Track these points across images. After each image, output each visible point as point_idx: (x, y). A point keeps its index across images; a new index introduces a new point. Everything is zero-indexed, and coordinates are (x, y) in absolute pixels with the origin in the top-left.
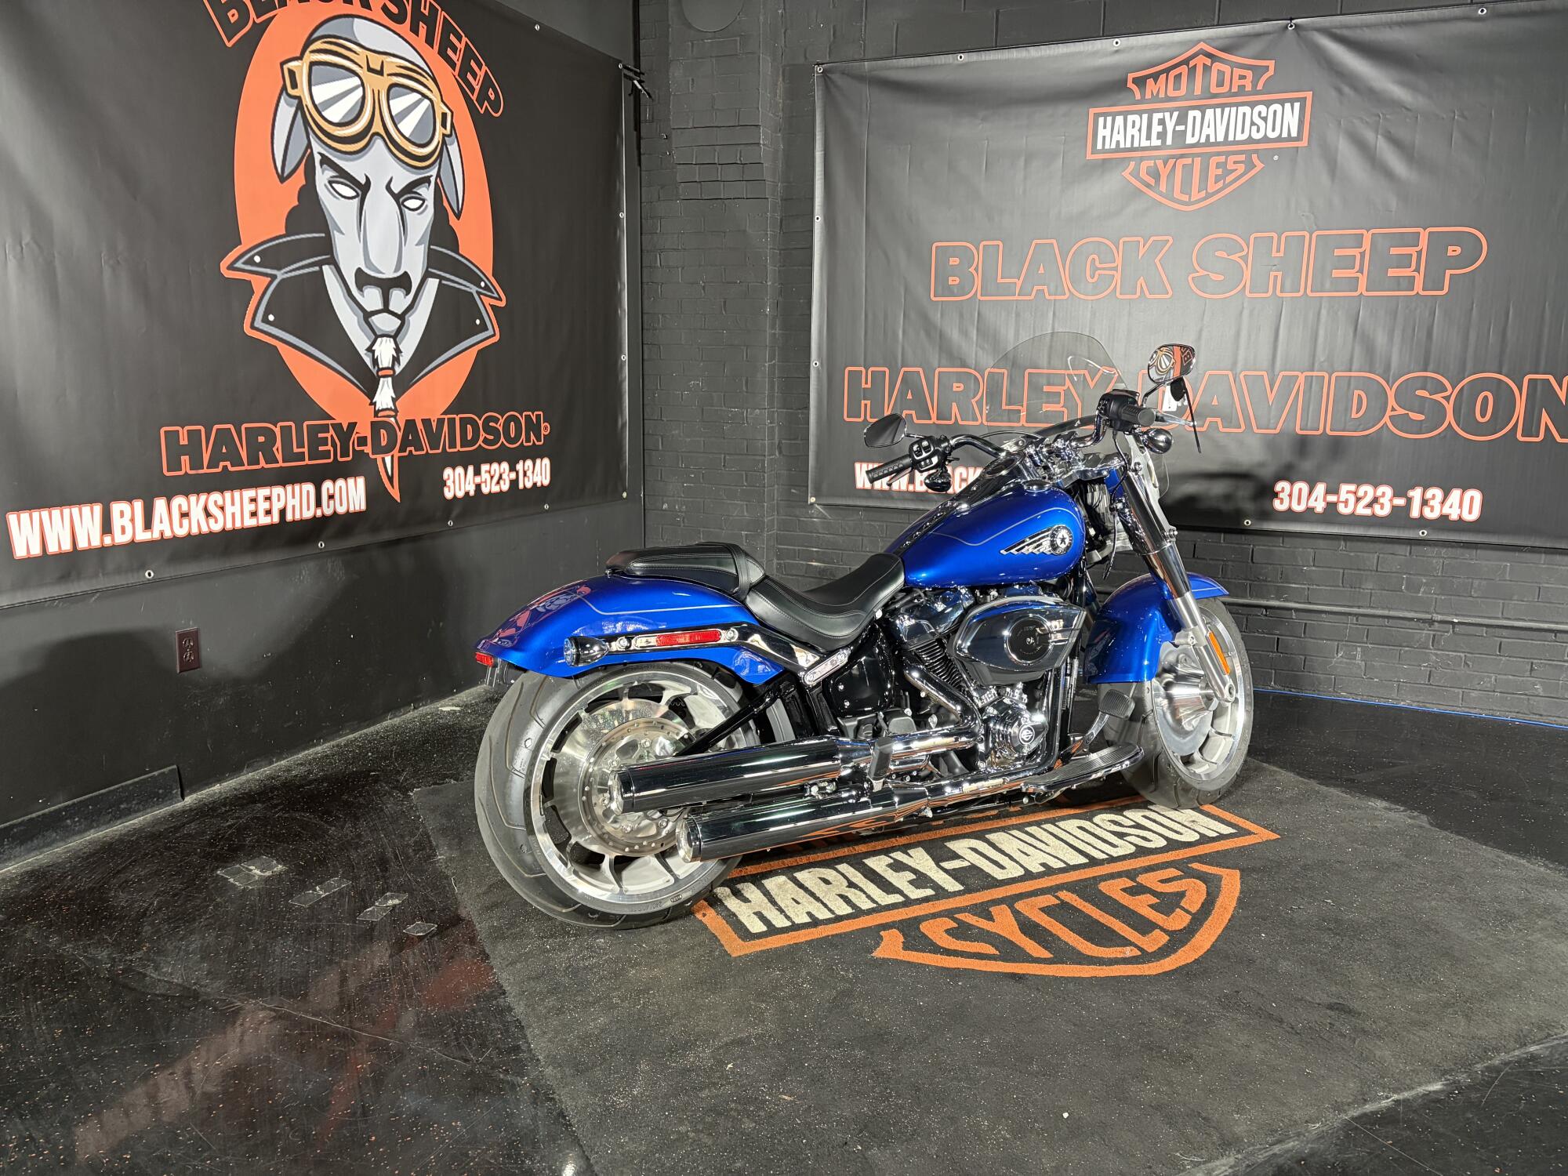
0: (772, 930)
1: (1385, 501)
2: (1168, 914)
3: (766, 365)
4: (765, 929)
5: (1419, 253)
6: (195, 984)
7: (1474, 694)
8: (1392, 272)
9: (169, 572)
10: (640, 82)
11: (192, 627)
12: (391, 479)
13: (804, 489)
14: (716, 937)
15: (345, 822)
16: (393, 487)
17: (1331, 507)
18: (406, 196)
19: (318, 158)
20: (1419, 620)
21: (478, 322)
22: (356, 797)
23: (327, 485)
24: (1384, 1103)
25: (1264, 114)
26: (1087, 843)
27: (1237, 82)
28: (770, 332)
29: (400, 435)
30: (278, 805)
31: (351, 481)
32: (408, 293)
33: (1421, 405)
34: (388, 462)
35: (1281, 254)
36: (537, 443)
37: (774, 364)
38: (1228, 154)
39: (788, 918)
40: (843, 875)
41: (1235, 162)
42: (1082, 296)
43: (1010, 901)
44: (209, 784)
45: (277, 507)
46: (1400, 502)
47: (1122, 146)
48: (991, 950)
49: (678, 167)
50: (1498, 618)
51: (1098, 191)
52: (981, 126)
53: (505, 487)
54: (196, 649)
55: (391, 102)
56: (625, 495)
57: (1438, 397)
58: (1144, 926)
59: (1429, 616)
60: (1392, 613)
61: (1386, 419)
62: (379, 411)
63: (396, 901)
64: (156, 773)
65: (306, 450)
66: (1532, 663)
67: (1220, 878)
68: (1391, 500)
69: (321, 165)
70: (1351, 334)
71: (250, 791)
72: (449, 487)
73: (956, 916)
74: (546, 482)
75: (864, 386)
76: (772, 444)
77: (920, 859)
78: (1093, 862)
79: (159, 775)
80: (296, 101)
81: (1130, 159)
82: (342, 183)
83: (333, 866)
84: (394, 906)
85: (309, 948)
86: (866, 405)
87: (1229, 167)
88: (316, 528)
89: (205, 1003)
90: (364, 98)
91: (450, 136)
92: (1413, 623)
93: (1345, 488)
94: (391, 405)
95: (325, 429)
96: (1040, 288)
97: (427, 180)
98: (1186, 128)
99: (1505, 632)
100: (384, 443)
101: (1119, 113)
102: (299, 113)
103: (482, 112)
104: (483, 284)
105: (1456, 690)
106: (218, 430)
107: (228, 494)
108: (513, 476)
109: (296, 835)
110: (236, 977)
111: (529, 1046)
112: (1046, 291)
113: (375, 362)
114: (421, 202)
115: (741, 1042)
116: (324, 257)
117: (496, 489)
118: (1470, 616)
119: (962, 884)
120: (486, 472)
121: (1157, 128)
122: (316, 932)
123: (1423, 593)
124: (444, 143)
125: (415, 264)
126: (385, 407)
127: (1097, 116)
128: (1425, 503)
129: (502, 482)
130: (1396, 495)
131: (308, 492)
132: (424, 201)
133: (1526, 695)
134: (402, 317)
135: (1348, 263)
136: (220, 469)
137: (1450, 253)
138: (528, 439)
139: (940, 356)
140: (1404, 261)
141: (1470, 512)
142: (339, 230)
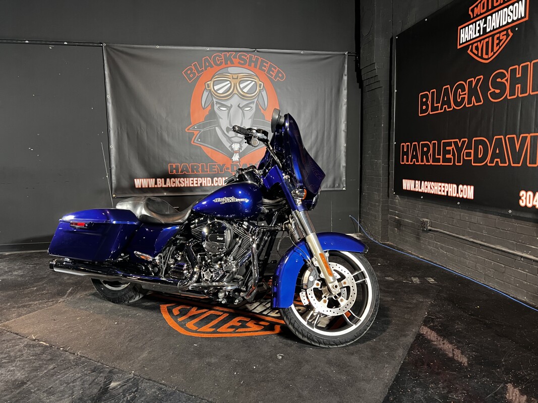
3: (382, 144)
9: (170, 194)
18: (245, 107)
19: (215, 103)
23: (215, 179)
25: (512, 10)
31: (223, 178)
35: (520, 75)
38: (500, 33)
41: (503, 36)
42: (456, 108)
45: (199, 182)
47: (468, 39)
55: (240, 85)
56: (344, 189)
62: (234, 161)
65: (208, 170)
69: (216, 103)
75: (405, 150)
80: (209, 91)
81: (470, 44)
82: (223, 107)
86: (405, 157)
87: (501, 38)
90: (231, 86)
91: (263, 89)
94: (238, 160)
95: (215, 165)
96: (445, 106)
97: (253, 102)
98: (487, 25)
100: (234, 169)
101: (466, 26)
102: (210, 93)
103: (276, 81)
106: (183, 165)
107: (185, 179)
113: (232, 149)
116: (216, 125)
121: (478, 28)
124: (260, 91)
126: (236, 160)
127: (460, 29)
131: (209, 180)
136: (183, 173)
142: (221, 118)
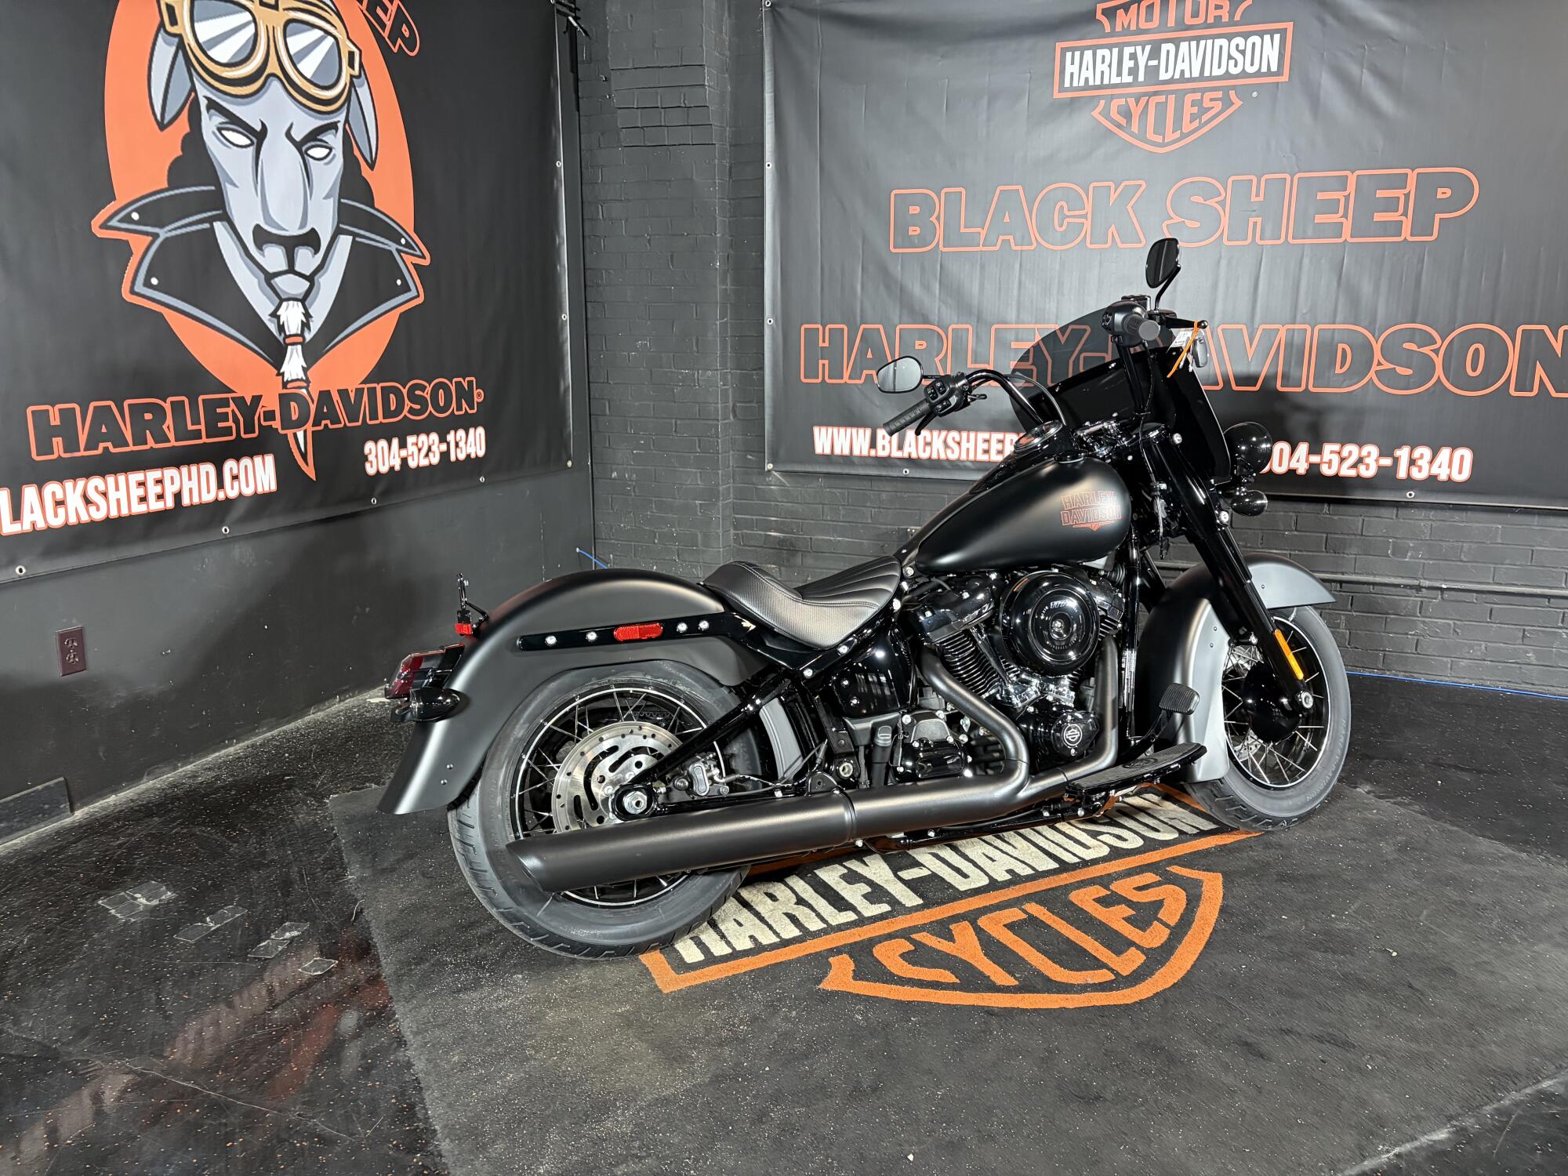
0: (710, 959)
1: (1370, 461)
2: (1143, 929)
3: (718, 323)
4: (700, 957)
5: (1407, 196)
6: (56, 1041)
7: (1463, 663)
8: (1379, 217)
9: (44, 568)
10: (575, 19)
11: (75, 625)
12: (304, 456)
13: (762, 454)
14: (647, 969)
15: (250, 836)
16: (307, 464)
17: (1314, 468)
18: (309, 144)
19: (203, 103)
20: (1406, 586)
21: (399, 282)
22: (266, 807)
23: (230, 465)
24: (1384, 1158)
25: (1241, 47)
26: (1057, 844)
27: (1213, 13)
28: (720, 287)
29: (313, 407)
30: (179, 818)
31: (258, 459)
32: (317, 251)
33: (1408, 359)
34: (301, 436)
35: (1261, 198)
36: (470, 412)
37: (726, 322)
38: (1203, 91)
39: (728, 943)
40: (792, 889)
41: (1211, 100)
42: (1051, 247)
43: (972, 917)
44: (102, 796)
45: (170, 491)
46: (1387, 462)
47: (1091, 83)
48: (952, 978)
49: (619, 111)
50: (1489, 583)
51: (1066, 132)
52: (940, 63)
53: (435, 459)
54: (81, 651)
55: (288, 40)
56: (570, 464)
57: (1426, 350)
58: (1118, 943)
59: (1416, 582)
60: (1378, 579)
61: (1372, 374)
62: (288, 382)
63: (295, 933)
64: (39, 787)
65: (202, 427)
66: (1524, 630)
67: (1198, 884)
68: (1377, 461)
69: (208, 111)
70: (1335, 284)
71: (148, 803)
72: (371, 462)
73: (914, 936)
74: (481, 453)
75: (821, 344)
76: (725, 408)
77: (877, 869)
78: (1064, 867)
79: (43, 789)
80: (176, 40)
81: (1100, 97)
82: (234, 130)
83: (230, 891)
84: (294, 937)
85: (188, 995)
86: (824, 365)
87: (1207, 104)
88: (219, 510)
89: (65, 1065)
90: (256, 35)
91: (359, 77)
92: (1398, 589)
93: (1328, 448)
94: (301, 375)
95: (225, 403)
96: (1006, 237)
97: (333, 126)
98: (1159, 62)
99: (1495, 598)
100: (295, 417)
101: (1088, 48)
102: (180, 53)
103: (395, 50)
104: (403, 241)
105: (1445, 659)
106: (95, 407)
107: (111, 479)
108: (444, 447)
109: (192, 855)
110: (103, 1032)
111: (427, 1113)
112: (1012, 241)
113: (281, 328)
114: (328, 151)
115: (666, 1101)
116: (214, 213)
117: (424, 462)
118: (1458, 581)
119: (920, 896)
120: (413, 444)
121: (1128, 64)
122: (199, 974)
123: (1411, 557)
124: (352, 84)
125: (324, 221)
126: (295, 377)
127: (1064, 51)
128: (1412, 462)
129: (431, 455)
130: (1381, 455)
131: (207, 473)
132: (331, 149)
133: (1518, 663)
134: (310, 279)
135: (1331, 207)
136: (100, 451)
137: (1439, 196)
138: (459, 408)
139: (901, 311)
140: (1391, 205)
141: (1460, 472)
142: (234, 185)
